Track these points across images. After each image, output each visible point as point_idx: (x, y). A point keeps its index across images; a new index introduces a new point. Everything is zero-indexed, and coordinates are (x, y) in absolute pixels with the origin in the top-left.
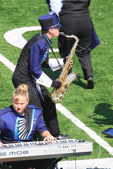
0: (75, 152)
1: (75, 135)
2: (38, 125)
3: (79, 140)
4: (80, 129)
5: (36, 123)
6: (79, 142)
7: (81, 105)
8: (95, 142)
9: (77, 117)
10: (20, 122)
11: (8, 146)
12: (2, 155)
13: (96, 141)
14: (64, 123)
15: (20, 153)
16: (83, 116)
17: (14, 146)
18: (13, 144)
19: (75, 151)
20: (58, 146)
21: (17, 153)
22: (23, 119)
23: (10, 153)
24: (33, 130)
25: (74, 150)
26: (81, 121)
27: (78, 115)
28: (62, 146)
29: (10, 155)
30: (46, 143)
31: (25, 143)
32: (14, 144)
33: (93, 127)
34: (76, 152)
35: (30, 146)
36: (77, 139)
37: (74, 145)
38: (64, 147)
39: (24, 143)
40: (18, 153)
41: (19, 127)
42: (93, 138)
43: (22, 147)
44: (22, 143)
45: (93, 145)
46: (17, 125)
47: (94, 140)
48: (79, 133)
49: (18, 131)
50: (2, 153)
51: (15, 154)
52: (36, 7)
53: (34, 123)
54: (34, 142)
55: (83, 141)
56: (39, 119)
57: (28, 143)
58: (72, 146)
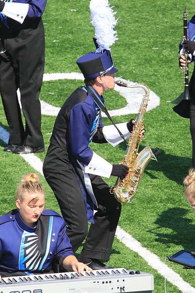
1: (123, 262)
4: (132, 251)
5: (56, 241)
9: (126, 230)
10: (29, 239)
13: (159, 272)
15: (29, 292)
16: (137, 228)
17: (18, 281)
20: (94, 281)
21: (22, 292)
22: (33, 234)
24: (51, 253)
25: (121, 288)
28: (101, 281)
31: (37, 276)
32: (17, 278)
33: (154, 247)
34: (125, 291)
35: (45, 281)
36: (127, 269)
38: (103, 283)
41: (26, 248)
42: (154, 267)
44: (32, 276)
46: (23, 245)
47: (156, 271)
49: (25, 255)
52: (56, 39)
56: (61, 234)
57: (41, 275)
58: (118, 281)
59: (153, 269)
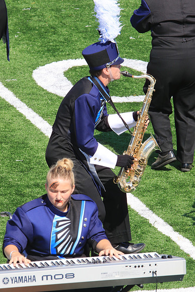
0: (155, 276)
1: (155, 246)
2: (90, 229)
3: (163, 255)
4: (164, 235)
5: (88, 226)
6: (163, 257)
7: (165, 195)
8: (190, 259)
9: (158, 215)
10: (60, 224)
11: (39, 266)
12: (30, 280)
13: (191, 256)
14: (136, 225)
15: (61, 277)
16: (169, 213)
17: (50, 265)
18: (47, 262)
19: (156, 274)
20: (126, 265)
21: (55, 276)
22: (65, 218)
23: (42, 277)
24: (83, 237)
25: (153, 272)
26: (166, 221)
27: (160, 211)
28: (133, 265)
29: (43, 280)
30: (104, 260)
31: (69, 260)
32: (49, 262)
33: (186, 231)
34: (158, 276)
35: (77, 265)
36: (159, 254)
37: (153, 264)
38: (135, 267)
39: (67, 260)
40: (57, 277)
41: (57, 233)
42: (186, 251)
43: (64, 266)
44: (64, 260)
45: (187, 263)
46: (54, 230)
47: (188, 255)
48: (162, 242)
49: (57, 240)
50: (30, 278)
51: (52, 279)
53: (83, 226)
54: (84, 259)
55: (169, 257)
56: (93, 218)
57: (73, 259)
58: (150, 265)
59: (185, 253)
